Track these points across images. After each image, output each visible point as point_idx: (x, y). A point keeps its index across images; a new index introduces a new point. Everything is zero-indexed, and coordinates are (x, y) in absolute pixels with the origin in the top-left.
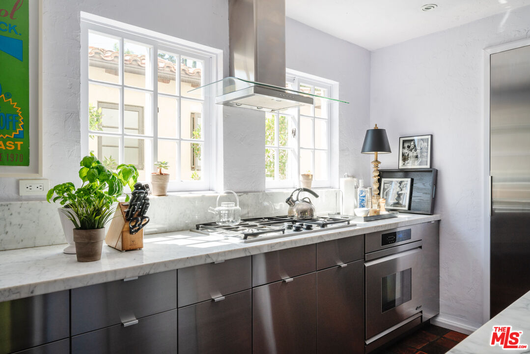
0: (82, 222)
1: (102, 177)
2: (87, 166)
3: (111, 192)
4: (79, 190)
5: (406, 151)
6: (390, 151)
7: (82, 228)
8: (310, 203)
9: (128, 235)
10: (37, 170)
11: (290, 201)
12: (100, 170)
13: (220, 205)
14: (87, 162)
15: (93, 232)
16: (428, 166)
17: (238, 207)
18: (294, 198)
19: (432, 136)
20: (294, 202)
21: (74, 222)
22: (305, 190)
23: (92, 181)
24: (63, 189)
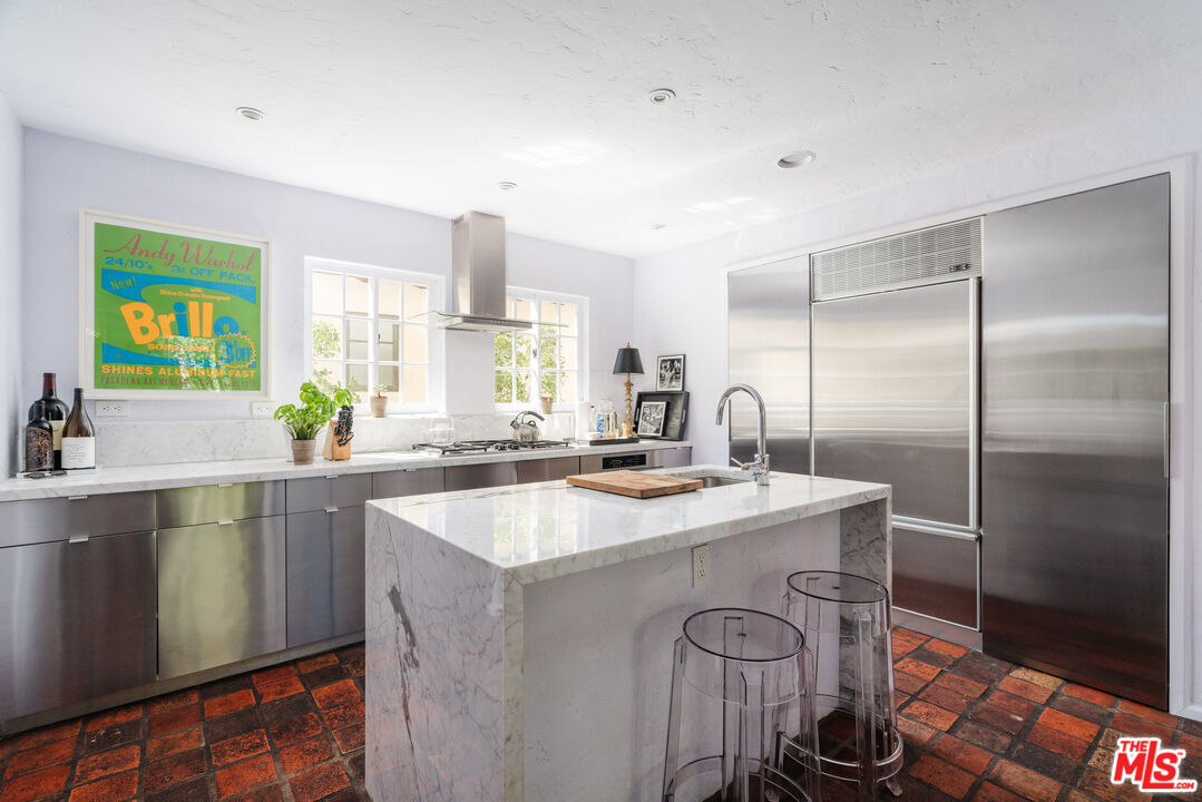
0: (298, 434)
1: (316, 400)
2: (305, 391)
3: (324, 412)
4: (298, 411)
5: (663, 372)
6: (642, 372)
7: (298, 439)
8: (534, 426)
9: (337, 447)
10: (266, 395)
11: (513, 424)
12: (316, 394)
13: (434, 427)
14: (305, 388)
15: (305, 442)
16: (680, 389)
17: (453, 429)
18: (519, 421)
19: (684, 356)
20: (519, 425)
21: (292, 434)
22: (529, 413)
23: (308, 403)
24: (287, 409)
